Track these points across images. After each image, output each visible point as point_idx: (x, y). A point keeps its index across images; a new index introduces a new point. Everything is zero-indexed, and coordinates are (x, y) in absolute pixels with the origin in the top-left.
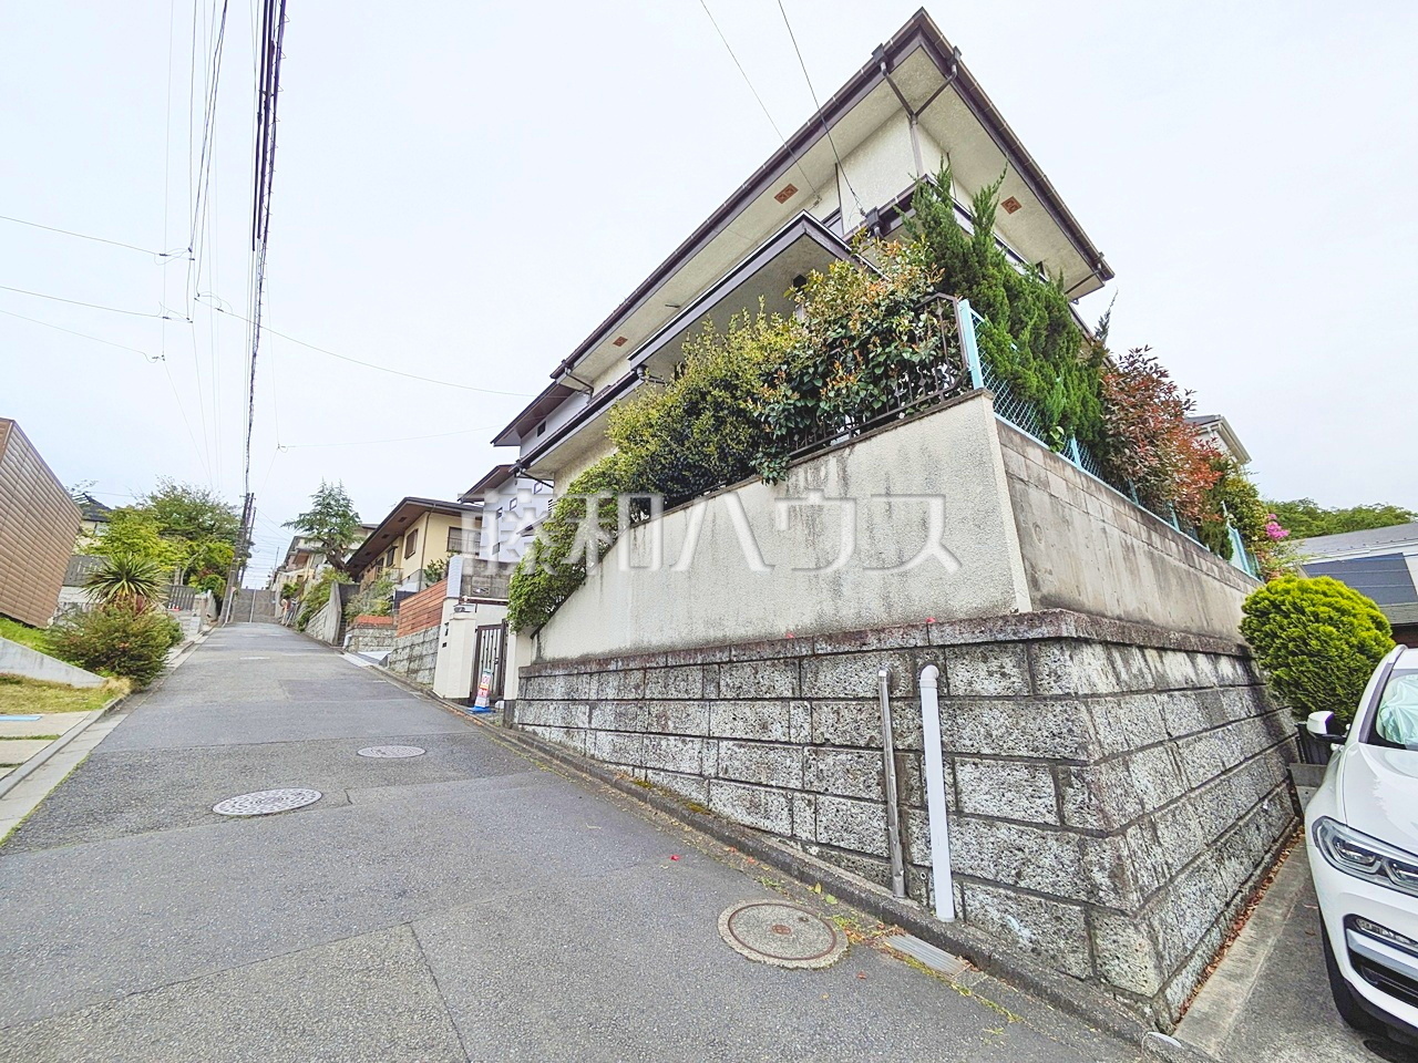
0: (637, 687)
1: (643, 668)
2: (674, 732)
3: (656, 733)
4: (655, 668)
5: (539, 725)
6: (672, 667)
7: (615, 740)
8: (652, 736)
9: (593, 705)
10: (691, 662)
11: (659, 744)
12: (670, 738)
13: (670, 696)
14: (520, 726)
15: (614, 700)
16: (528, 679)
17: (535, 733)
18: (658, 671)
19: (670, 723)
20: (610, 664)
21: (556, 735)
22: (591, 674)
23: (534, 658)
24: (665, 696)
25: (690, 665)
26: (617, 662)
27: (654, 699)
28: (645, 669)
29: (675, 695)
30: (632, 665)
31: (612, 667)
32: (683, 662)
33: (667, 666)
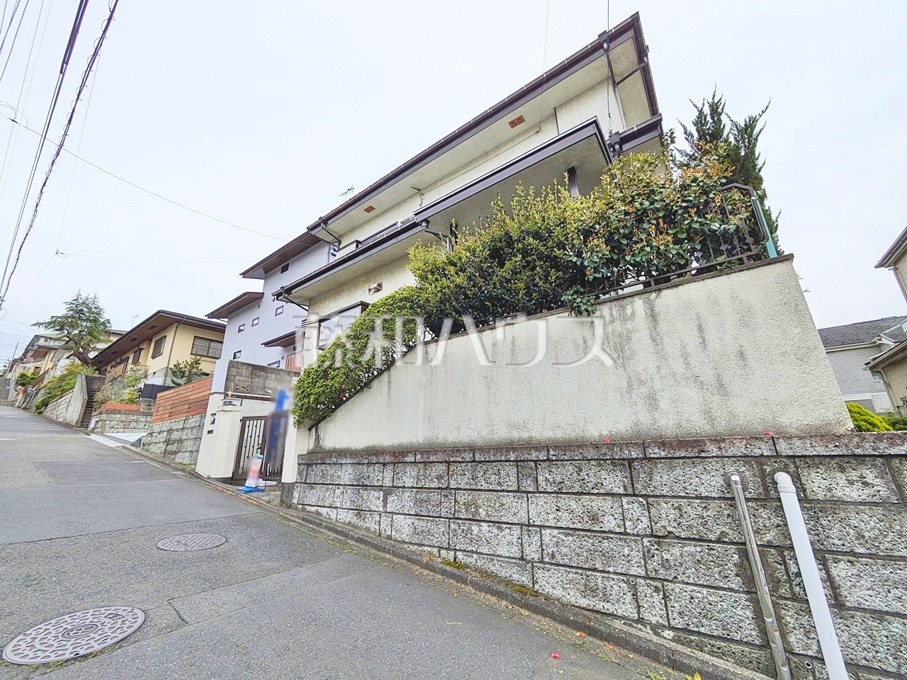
0: (440, 478)
1: (446, 462)
2: (487, 519)
3: (466, 519)
4: (460, 462)
5: (324, 507)
6: (480, 462)
7: (416, 522)
8: (460, 522)
9: (387, 492)
10: (503, 458)
11: (470, 529)
12: (482, 524)
13: (480, 487)
14: (300, 506)
15: (413, 487)
16: (309, 465)
17: (318, 513)
18: (463, 465)
19: (481, 510)
20: (407, 456)
21: (346, 517)
22: (384, 464)
23: (311, 446)
24: (474, 487)
25: (502, 461)
26: (415, 455)
27: (460, 489)
28: (449, 463)
29: (485, 486)
30: (432, 459)
31: (410, 458)
32: (493, 458)
33: (474, 461)
